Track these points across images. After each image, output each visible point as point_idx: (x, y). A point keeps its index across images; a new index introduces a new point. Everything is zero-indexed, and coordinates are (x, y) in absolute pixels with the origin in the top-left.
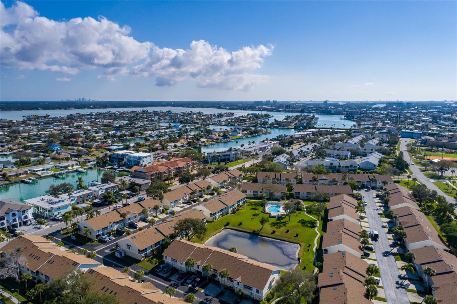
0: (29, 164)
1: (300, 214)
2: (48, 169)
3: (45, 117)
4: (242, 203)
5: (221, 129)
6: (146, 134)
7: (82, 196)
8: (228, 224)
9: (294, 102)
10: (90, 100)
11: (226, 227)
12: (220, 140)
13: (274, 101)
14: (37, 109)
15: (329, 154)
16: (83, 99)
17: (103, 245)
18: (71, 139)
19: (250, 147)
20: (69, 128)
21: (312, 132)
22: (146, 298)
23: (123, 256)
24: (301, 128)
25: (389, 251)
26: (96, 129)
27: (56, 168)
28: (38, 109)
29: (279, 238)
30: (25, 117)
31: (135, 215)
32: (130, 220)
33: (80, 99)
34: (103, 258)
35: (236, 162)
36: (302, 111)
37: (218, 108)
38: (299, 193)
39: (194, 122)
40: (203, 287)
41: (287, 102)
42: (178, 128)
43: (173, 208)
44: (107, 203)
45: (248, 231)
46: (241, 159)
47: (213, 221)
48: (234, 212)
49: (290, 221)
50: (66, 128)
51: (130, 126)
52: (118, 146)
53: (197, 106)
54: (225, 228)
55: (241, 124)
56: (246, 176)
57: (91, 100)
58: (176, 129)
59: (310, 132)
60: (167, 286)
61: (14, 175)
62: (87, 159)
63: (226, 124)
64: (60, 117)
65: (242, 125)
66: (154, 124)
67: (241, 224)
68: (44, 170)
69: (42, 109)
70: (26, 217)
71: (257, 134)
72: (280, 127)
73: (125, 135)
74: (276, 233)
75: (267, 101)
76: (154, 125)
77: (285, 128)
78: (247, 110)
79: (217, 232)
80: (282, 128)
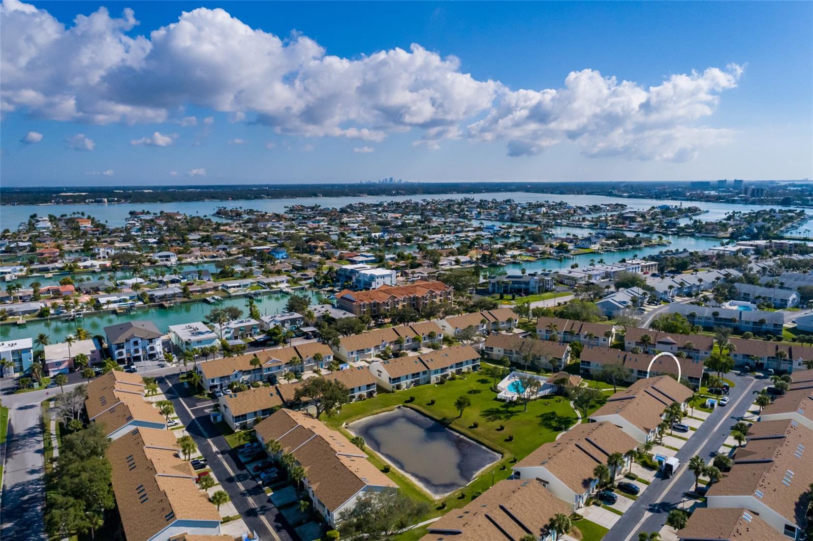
0: (232, 276)
1: (560, 401)
2: (245, 286)
3: (312, 208)
4: (469, 369)
5: (568, 234)
6: (434, 239)
7: (242, 329)
8: (412, 400)
9: (787, 183)
10: (400, 180)
11: (406, 404)
12: (550, 254)
13: (735, 180)
14: (316, 195)
15: (745, 294)
16: (391, 179)
17: (211, 401)
18: (309, 243)
19: (584, 271)
20: (329, 226)
21: (756, 246)
22: (156, 482)
23: (220, 422)
24: (745, 237)
25: (672, 503)
26: (365, 229)
27: (258, 285)
28: (318, 196)
29: (476, 438)
30: (288, 207)
31: (280, 364)
32: (269, 370)
33: (386, 180)
34: (193, 420)
35: (538, 295)
36: (786, 202)
37: (607, 196)
38: (589, 363)
39: (534, 220)
40: (274, 489)
41: (772, 182)
42: (491, 231)
43: (354, 362)
44: (273, 342)
45: (435, 417)
46: (551, 291)
47: (393, 392)
48: (441, 382)
49: (527, 411)
50: (325, 226)
51: (420, 225)
52: (367, 257)
53: (570, 191)
54: (404, 406)
55: (620, 226)
56: (531, 323)
57: (403, 182)
58: (489, 232)
59: (752, 245)
60: (233, 474)
61: (199, 291)
62: (305, 275)
63: (591, 225)
64: (333, 208)
65: (622, 227)
66: (462, 222)
67: (433, 402)
68: (239, 286)
69: (323, 196)
70: (152, 349)
71: (631, 247)
72: (696, 235)
73: (396, 240)
74: (478, 429)
75: (720, 182)
76: (461, 224)
77: (710, 237)
78: (664, 199)
79: (384, 409)
80: (703, 237)
